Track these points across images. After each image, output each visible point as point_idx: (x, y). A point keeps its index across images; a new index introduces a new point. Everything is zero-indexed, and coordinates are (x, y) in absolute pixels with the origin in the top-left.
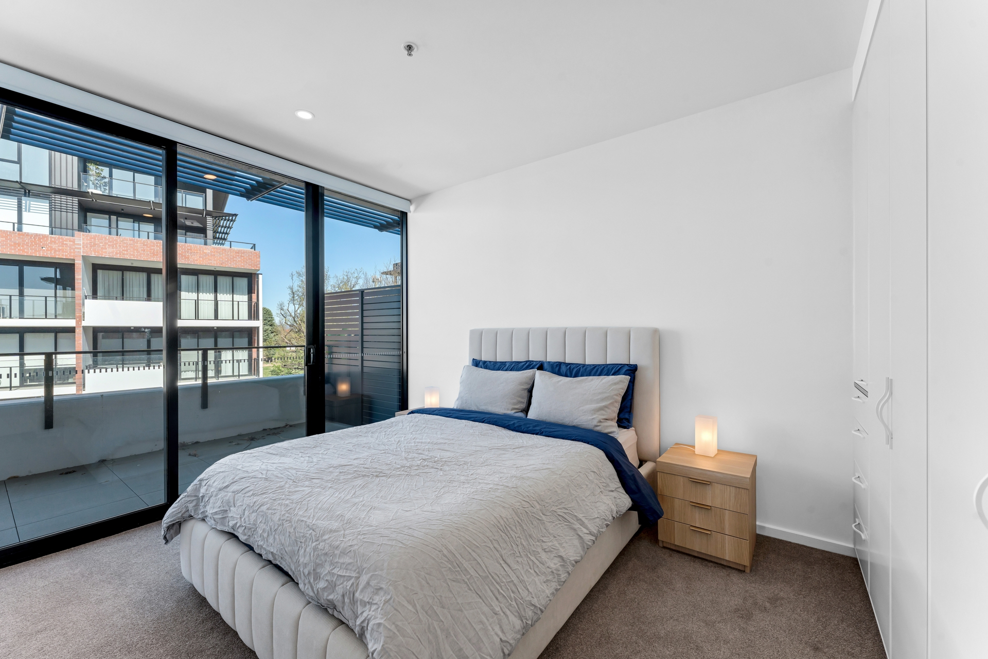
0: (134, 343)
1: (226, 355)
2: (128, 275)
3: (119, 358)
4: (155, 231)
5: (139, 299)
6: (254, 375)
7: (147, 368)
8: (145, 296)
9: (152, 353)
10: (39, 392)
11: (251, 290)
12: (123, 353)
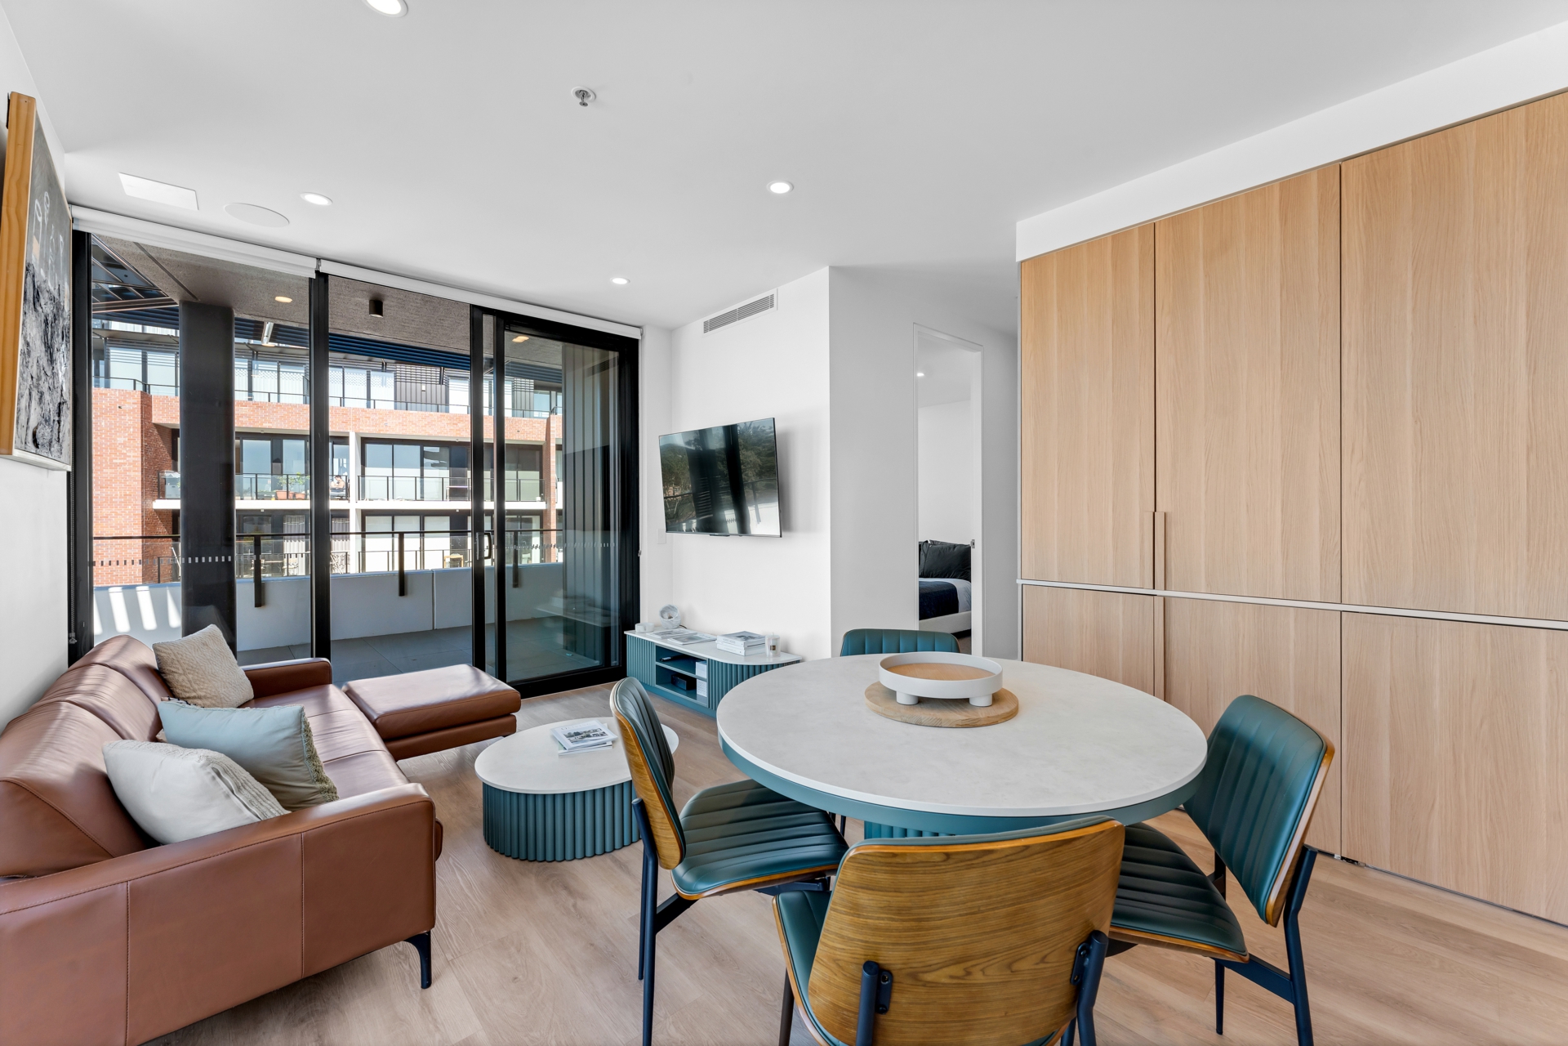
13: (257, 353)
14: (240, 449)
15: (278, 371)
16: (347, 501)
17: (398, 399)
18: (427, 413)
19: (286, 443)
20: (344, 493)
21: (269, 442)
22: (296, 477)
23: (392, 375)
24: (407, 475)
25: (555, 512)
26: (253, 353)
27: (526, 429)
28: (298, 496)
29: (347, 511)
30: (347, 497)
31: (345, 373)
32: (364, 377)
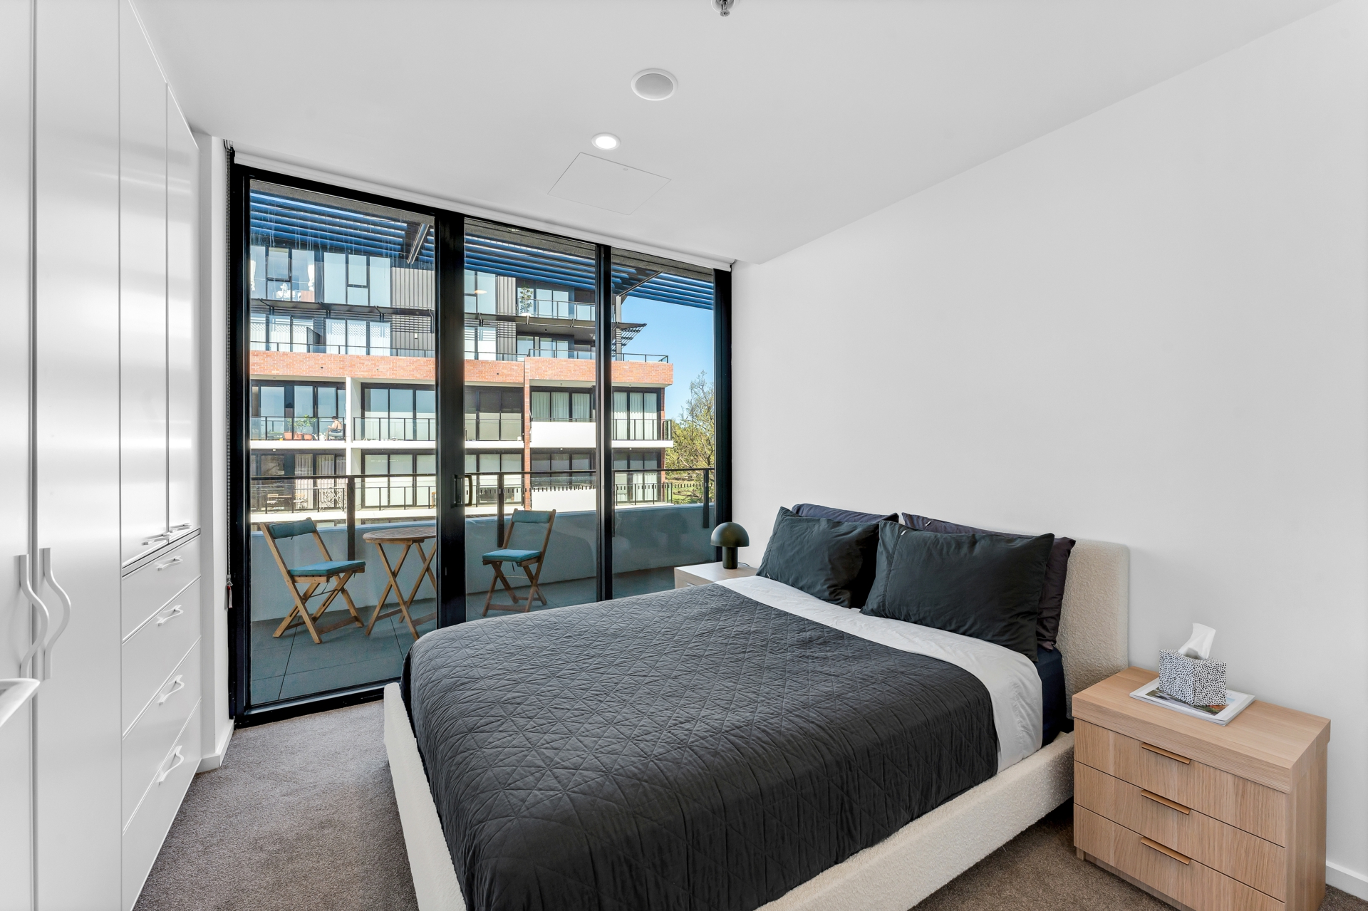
0: (561, 464)
1: (637, 478)
2: (554, 394)
3: (547, 479)
4: (569, 349)
5: (563, 420)
6: (664, 501)
7: (569, 490)
8: (568, 417)
9: (573, 474)
10: (492, 509)
11: (660, 407)
12: (551, 474)
13: (273, 309)
14: (259, 395)
15: (291, 325)
16: (343, 441)
17: (394, 346)
18: (415, 359)
19: (297, 389)
20: (341, 434)
21: (283, 388)
22: (303, 420)
23: (389, 324)
24: (401, 417)
25: (529, 450)
26: (270, 309)
27: (505, 371)
28: (306, 437)
29: (344, 450)
30: (344, 438)
31: (349, 325)
32: (364, 327)
